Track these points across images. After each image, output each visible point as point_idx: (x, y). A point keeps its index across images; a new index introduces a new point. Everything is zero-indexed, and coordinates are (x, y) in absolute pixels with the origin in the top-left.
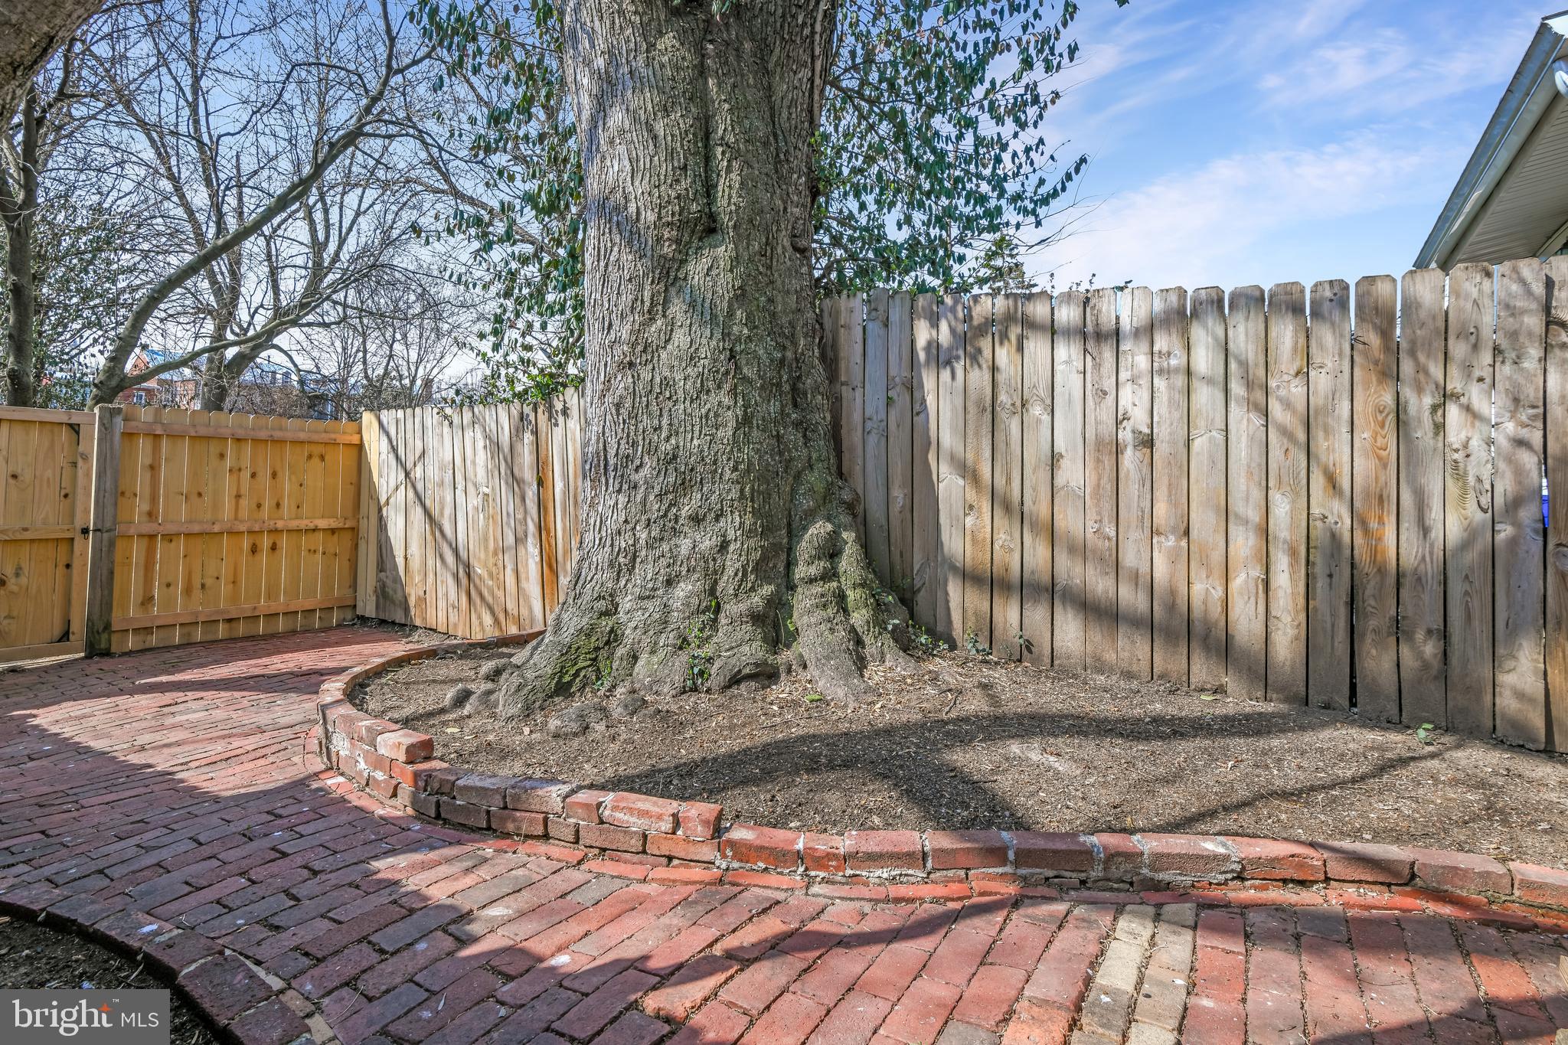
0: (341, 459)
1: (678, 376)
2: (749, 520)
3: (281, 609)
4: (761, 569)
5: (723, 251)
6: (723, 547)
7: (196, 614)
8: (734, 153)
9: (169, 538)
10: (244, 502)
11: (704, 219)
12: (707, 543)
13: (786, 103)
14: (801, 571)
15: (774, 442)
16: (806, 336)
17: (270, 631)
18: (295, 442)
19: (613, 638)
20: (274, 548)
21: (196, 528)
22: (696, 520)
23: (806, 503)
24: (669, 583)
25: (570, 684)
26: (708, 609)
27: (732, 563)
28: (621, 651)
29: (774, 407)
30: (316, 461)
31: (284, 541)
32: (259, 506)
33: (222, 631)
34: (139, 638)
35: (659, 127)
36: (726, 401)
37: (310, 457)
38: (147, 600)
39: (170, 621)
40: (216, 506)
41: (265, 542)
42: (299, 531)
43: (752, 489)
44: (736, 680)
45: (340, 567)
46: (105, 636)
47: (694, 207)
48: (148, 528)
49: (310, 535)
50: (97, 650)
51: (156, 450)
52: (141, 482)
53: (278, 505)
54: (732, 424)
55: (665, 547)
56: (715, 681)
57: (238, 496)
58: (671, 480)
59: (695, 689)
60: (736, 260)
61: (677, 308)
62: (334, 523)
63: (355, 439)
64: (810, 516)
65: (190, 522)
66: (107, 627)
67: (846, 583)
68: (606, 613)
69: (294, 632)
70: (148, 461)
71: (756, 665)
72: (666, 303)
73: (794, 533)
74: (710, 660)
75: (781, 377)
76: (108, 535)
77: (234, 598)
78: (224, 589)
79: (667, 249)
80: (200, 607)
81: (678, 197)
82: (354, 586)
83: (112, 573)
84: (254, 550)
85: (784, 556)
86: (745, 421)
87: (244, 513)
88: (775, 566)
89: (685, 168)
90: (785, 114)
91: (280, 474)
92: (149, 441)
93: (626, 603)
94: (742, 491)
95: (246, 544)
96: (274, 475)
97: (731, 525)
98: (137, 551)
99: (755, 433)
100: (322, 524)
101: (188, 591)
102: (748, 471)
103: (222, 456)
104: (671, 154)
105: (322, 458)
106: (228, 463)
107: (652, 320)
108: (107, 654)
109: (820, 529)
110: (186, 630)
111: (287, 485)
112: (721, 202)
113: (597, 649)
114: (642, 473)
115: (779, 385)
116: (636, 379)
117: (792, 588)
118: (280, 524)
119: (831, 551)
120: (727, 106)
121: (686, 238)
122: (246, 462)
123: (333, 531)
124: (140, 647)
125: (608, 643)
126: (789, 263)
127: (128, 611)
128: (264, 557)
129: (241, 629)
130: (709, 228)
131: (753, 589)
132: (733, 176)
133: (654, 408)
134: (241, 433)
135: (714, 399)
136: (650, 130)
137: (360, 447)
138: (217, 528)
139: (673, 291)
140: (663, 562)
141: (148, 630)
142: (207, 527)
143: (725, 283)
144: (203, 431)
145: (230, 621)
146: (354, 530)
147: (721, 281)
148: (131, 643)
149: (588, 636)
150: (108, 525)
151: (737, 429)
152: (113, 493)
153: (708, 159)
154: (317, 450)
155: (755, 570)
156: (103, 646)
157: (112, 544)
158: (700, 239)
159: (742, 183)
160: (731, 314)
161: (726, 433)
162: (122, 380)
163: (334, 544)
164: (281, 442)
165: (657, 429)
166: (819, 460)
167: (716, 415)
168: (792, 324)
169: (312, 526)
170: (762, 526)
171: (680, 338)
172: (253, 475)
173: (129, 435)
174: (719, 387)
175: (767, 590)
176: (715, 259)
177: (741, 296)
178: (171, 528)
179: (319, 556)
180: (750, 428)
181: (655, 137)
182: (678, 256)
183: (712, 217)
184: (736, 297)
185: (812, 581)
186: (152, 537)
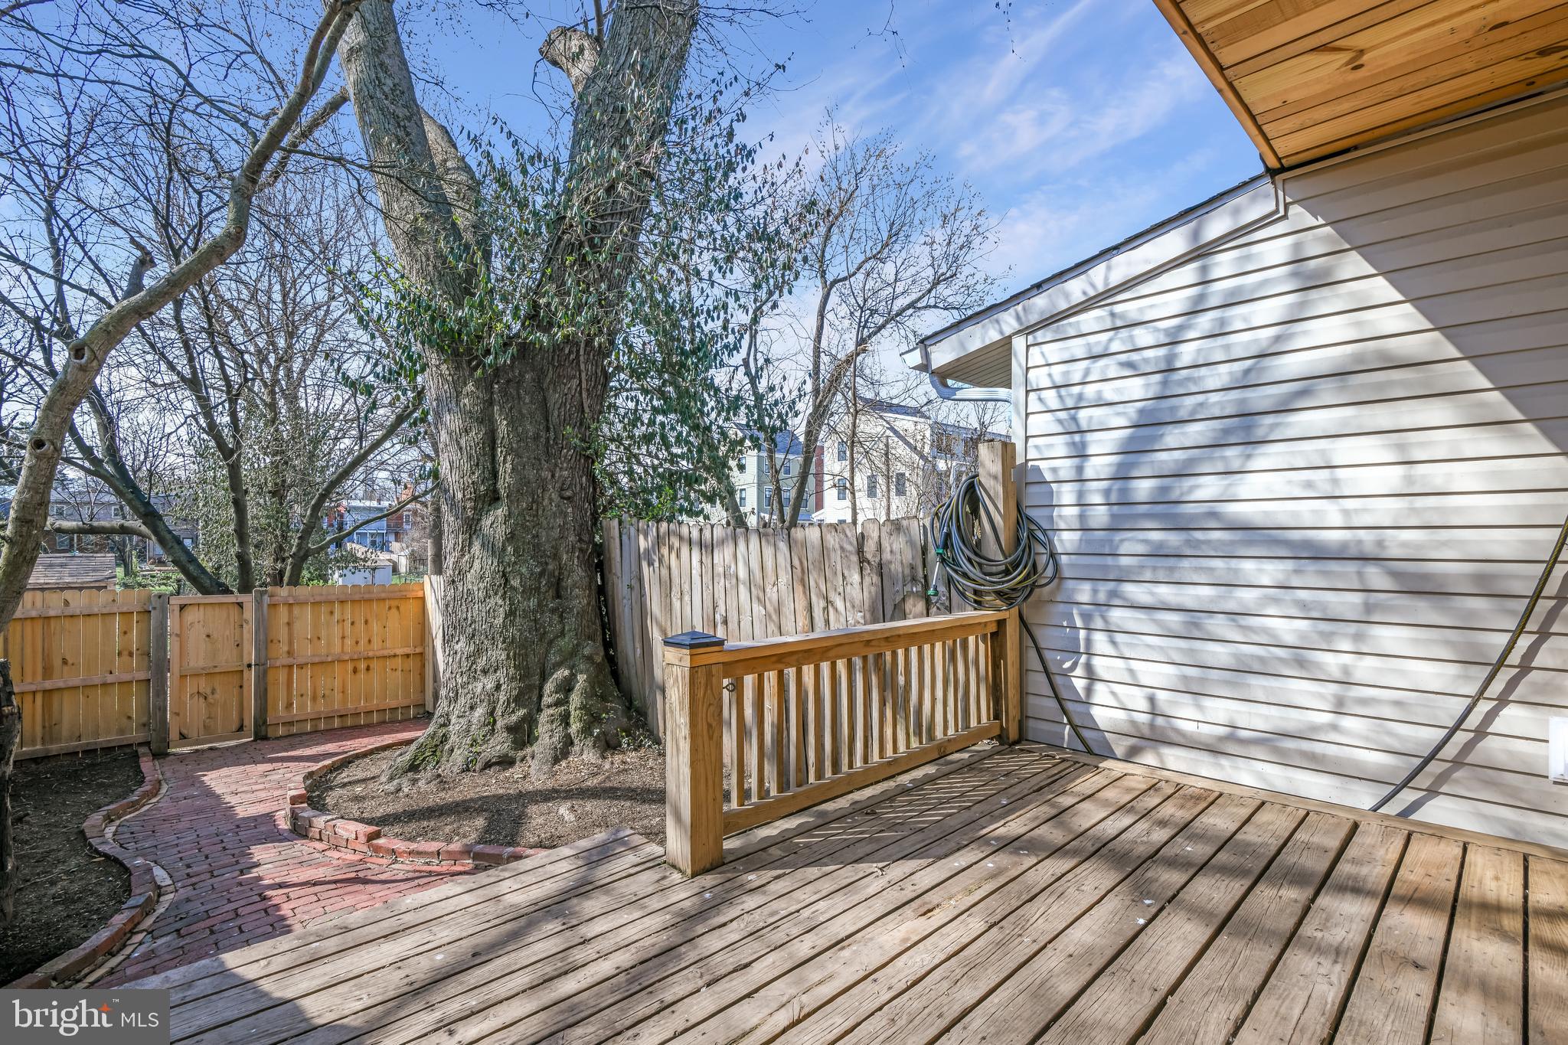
0: (411, 608)
1: (475, 588)
2: (512, 671)
3: (374, 708)
4: (518, 700)
5: (501, 512)
6: (498, 687)
7: (319, 712)
8: (510, 450)
9: (301, 667)
10: (348, 642)
11: (490, 493)
12: (490, 686)
13: (557, 406)
14: (547, 700)
15: (533, 624)
16: (567, 553)
17: (368, 722)
18: (378, 600)
19: (445, 738)
20: (368, 669)
21: (317, 660)
22: (485, 672)
23: (554, 658)
24: (472, 708)
25: (419, 765)
26: (489, 723)
27: (502, 697)
28: (447, 747)
29: (533, 603)
30: (394, 611)
31: (374, 664)
32: (357, 643)
33: (337, 723)
34: (285, 728)
35: (463, 442)
36: (500, 602)
37: (390, 608)
38: (289, 705)
39: (303, 718)
40: (329, 644)
41: (362, 666)
42: (385, 657)
43: (515, 654)
44: (488, 765)
45: (414, 678)
46: (263, 728)
47: (482, 488)
48: (289, 661)
49: (393, 660)
50: (261, 736)
51: (290, 612)
52: (283, 633)
53: (370, 641)
54: (502, 616)
55: (470, 687)
56: (478, 767)
57: (343, 638)
58: (472, 649)
59: (468, 770)
60: (510, 515)
61: (476, 547)
62: (407, 651)
63: (420, 594)
64: (557, 666)
65: (314, 656)
66: (265, 722)
67: (572, 708)
68: (444, 725)
69: (384, 722)
70: (286, 620)
71: (499, 757)
72: (470, 545)
73: (544, 678)
74: (479, 754)
75: (540, 583)
76: (263, 669)
77: (344, 701)
78: (337, 696)
79: (470, 514)
80: (322, 707)
81: (473, 483)
82: (423, 691)
83: (266, 690)
84: (355, 671)
85: (536, 692)
86: (511, 614)
87: (348, 649)
88: (530, 698)
89: (477, 465)
90: (556, 413)
91: (370, 621)
92: (286, 608)
93: (454, 720)
94: (508, 655)
95: (350, 667)
96: (366, 622)
97: (501, 675)
98: (282, 676)
99: (517, 620)
100: (400, 651)
101: (314, 699)
102: (512, 642)
103: (332, 613)
104: (470, 457)
105: (398, 608)
106: (337, 616)
107: (463, 555)
108: (265, 738)
109: (563, 673)
110: (314, 723)
111: (375, 627)
112: (500, 484)
113: (436, 746)
114: (460, 644)
115: (538, 589)
116: (456, 589)
117: (540, 710)
118: (371, 654)
119: (566, 687)
120: (505, 422)
121: (480, 506)
122: (348, 616)
123: (408, 656)
124: (287, 733)
125: (442, 742)
126: (554, 509)
127: (278, 711)
128: (362, 675)
129: (349, 722)
130: (494, 498)
131: (513, 712)
132: (507, 465)
133: (464, 607)
134: (343, 598)
135: (492, 601)
136: (458, 443)
137: (423, 599)
138: (330, 659)
139: (474, 537)
140: (469, 696)
141: (291, 723)
142: (324, 659)
143: (500, 532)
144: (318, 599)
145: (341, 716)
146: (421, 654)
147: (499, 530)
148: (281, 731)
149: (433, 738)
150: (263, 661)
151: (506, 618)
152: (265, 642)
153: (493, 456)
154: (394, 603)
155: (515, 701)
156: (263, 733)
157: (265, 672)
158: (490, 505)
159: (513, 469)
160: (504, 549)
161: (499, 621)
162: (307, 551)
163: (411, 663)
164: (370, 600)
165: (466, 619)
166: (570, 630)
167: (494, 611)
168: (556, 548)
169: (392, 653)
170: (520, 675)
171: (477, 565)
172: (353, 623)
173: (273, 606)
174: (496, 594)
175: (522, 712)
176: (496, 517)
177: (511, 537)
178: (301, 660)
179: (399, 672)
180: (515, 617)
181: (461, 449)
182: (476, 517)
183: (495, 491)
184: (507, 539)
185: (549, 707)
186: (291, 667)
